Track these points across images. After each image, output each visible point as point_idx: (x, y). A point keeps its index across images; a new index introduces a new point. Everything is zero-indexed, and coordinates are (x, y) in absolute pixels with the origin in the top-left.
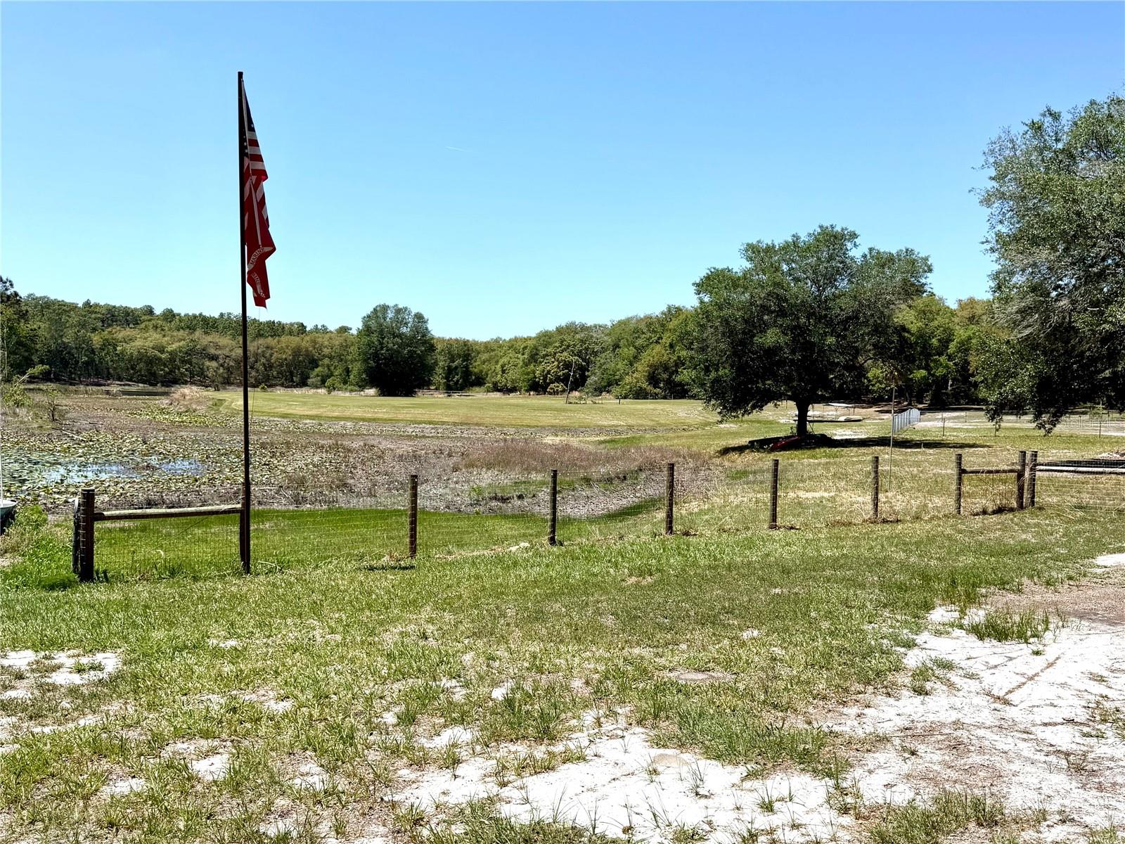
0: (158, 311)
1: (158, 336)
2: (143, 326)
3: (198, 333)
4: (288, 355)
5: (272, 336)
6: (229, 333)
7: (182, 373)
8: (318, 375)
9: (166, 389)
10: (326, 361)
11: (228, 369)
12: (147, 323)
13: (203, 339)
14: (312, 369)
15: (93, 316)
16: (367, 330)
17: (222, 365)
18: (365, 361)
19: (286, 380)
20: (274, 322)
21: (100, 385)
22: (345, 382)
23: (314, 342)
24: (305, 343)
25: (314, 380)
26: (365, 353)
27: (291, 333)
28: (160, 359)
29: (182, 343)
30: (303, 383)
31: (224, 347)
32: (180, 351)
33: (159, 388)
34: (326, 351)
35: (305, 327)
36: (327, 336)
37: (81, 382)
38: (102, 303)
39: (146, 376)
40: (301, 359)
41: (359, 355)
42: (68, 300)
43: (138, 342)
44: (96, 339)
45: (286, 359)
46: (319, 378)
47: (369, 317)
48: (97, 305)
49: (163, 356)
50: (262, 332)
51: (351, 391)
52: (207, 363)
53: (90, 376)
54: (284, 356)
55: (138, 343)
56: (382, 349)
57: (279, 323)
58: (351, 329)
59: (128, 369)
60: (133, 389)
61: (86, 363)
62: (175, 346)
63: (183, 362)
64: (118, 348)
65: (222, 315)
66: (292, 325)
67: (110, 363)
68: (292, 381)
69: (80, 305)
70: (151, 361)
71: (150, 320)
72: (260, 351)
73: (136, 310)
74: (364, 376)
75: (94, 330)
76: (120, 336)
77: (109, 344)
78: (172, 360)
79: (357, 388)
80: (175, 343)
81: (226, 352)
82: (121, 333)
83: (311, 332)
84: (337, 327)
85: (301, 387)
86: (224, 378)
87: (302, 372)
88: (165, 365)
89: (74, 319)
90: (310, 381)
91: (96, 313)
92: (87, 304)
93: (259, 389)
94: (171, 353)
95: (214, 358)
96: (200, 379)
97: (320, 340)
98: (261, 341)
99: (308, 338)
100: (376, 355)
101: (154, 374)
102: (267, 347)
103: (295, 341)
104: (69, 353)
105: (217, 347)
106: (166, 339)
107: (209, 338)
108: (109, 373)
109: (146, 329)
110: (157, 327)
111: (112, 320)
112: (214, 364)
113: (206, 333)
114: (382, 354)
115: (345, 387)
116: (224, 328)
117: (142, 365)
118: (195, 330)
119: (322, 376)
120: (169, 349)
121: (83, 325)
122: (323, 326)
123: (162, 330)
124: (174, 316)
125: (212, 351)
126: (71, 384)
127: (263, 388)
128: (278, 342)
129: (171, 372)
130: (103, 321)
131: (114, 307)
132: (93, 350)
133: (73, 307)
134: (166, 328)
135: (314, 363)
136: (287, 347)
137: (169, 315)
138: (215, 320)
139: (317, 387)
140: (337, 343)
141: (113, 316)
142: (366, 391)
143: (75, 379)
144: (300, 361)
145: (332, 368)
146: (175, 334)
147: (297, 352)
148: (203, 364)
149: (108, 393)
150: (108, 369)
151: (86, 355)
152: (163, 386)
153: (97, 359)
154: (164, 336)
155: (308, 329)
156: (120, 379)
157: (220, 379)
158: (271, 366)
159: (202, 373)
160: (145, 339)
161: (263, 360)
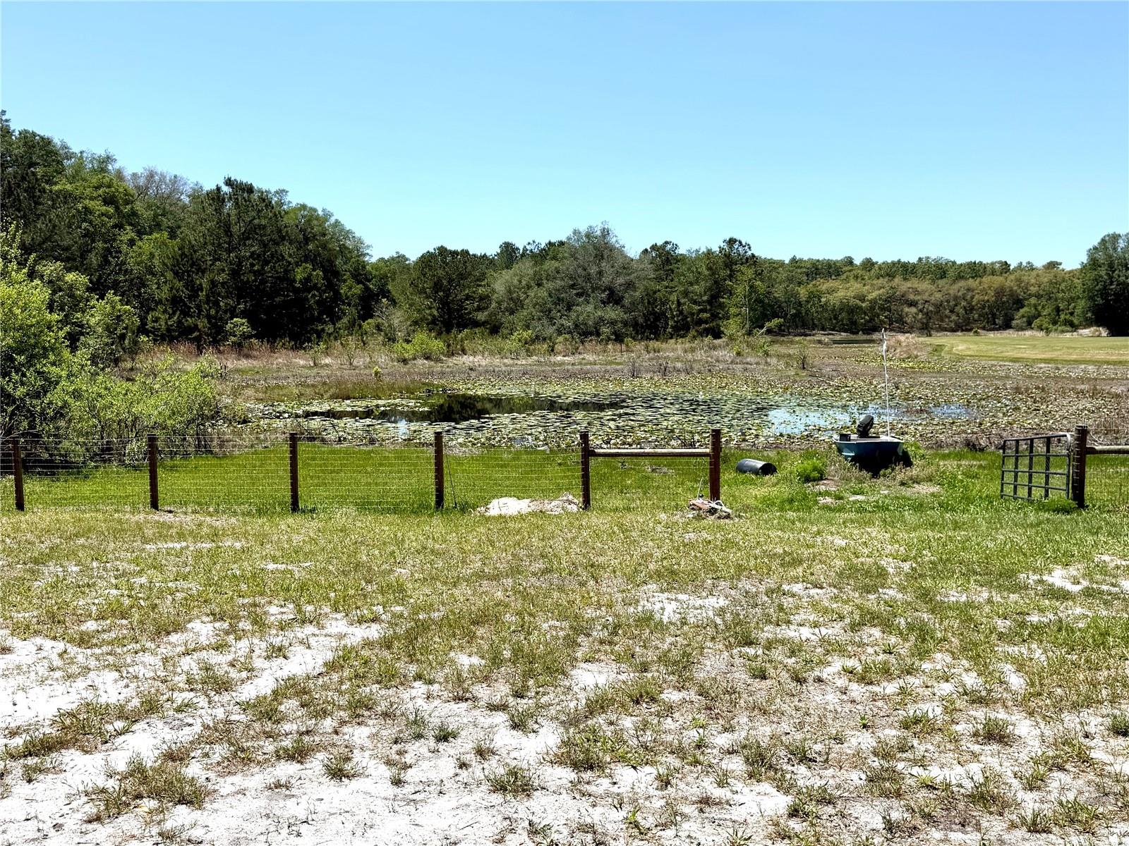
0: (857, 261)
1: (858, 286)
2: (844, 277)
3: (898, 280)
4: (990, 296)
5: (973, 278)
6: (928, 277)
7: (881, 321)
8: (1023, 316)
9: (868, 337)
10: (1033, 300)
11: (927, 314)
12: (848, 273)
13: (902, 285)
14: (1018, 310)
15: (799, 271)
16: (1093, 263)
17: (921, 311)
18: (1091, 298)
19: (988, 322)
20: (975, 263)
21: (806, 335)
22: (1055, 323)
23: (1019, 280)
24: (1009, 282)
25: (1019, 321)
26: (1090, 291)
27: (993, 273)
28: (861, 308)
29: (882, 290)
30: (1007, 326)
31: (924, 292)
32: (880, 299)
33: (861, 336)
34: (1033, 290)
35: (1009, 266)
36: (1034, 273)
37: (789, 334)
38: (806, 258)
39: (847, 325)
40: (1004, 299)
41: (1084, 292)
42: (776, 258)
43: (840, 292)
44: (803, 292)
45: (988, 301)
46: (1025, 319)
47: (1095, 248)
48: (801, 260)
49: (864, 305)
50: (962, 274)
51: (1063, 332)
52: (906, 309)
53: (797, 327)
54: (986, 298)
55: (841, 294)
56: (1112, 283)
57: (981, 263)
58: (1061, 264)
59: (831, 319)
60: (838, 338)
61: (794, 316)
62: (874, 295)
63: (883, 309)
64: (823, 300)
65: (920, 259)
66: (993, 264)
67: (815, 315)
68: (995, 323)
69: (787, 262)
70: (852, 310)
71: (850, 271)
72: (960, 294)
73: (837, 261)
74: (1089, 315)
75: (800, 284)
76: (824, 288)
77: (814, 296)
78: (872, 308)
79: (1069, 328)
80: (874, 291)
81: (926, 297)
82: (824, 285)
83: (1015, 270)
84: (1045, 263)
85: (1004, 329)
86: (923, 323)
87: (1006, 315)
88: (865, 314)
89: (783, 275)
90: (1014, 323)
91: (802, 267)
92: (794, 260)
93: (972, 334)
94: (870, 301)
95: (912, 304)
96: (900, 325)
97: (1025, 278)
98: (962, 283)
99: (1012, 277)
100: (1104, 292)
101: (854, 323)
102: (968, 290)
103: (998, 280)
104: (780, 306)
105: (916, 292)
106: (866, 287)
107: (909, 284)
108: (814, 324)
109: (847, 280)
110: (857, 277)
111: (816, 274)
112: (913, 310)
113: (905, 279)
114: (1112, 289)
115: (1055, 327)
116: (923, 272)
117: (844, 315)
118: (894, 277)
119: (1029, 317)
120: (870, 297)
121: (790, 280)
122: (1029, 263)
123: (863, 279)
124: (873, 264)
125: (912, 297)
126: (783, 336)
127: (976, 332)
128: (980, 283)
129: (871, 320)
130: (807, 275)
131: (818, 261)
132: (800, 302)
133: (781, 264)
134: (866, 277)
135: (1019, 303)
136: (990, 288)
137: (868, 264)
138: (914, 266)
139: (1022, 329)
140: (1046, 280)
141: (817, 269)
142: (1081, 331)
143: (784, 331)
144: (1004, 303)
145: (1040, 308)
146: (875, 282)
147: (1000, 292)
148: (902, 311)
149: (820, 342)
150: (813, 320)
151: (794, 308)
152: (864, 334)
153: (803, 311)
154: (864, 285)
155: (1012, 268)
156: (823, 329)
157: (919, 325)
158: (972, 309)
159: (901, 320)
160: (847, 289)
161: (964, 303)
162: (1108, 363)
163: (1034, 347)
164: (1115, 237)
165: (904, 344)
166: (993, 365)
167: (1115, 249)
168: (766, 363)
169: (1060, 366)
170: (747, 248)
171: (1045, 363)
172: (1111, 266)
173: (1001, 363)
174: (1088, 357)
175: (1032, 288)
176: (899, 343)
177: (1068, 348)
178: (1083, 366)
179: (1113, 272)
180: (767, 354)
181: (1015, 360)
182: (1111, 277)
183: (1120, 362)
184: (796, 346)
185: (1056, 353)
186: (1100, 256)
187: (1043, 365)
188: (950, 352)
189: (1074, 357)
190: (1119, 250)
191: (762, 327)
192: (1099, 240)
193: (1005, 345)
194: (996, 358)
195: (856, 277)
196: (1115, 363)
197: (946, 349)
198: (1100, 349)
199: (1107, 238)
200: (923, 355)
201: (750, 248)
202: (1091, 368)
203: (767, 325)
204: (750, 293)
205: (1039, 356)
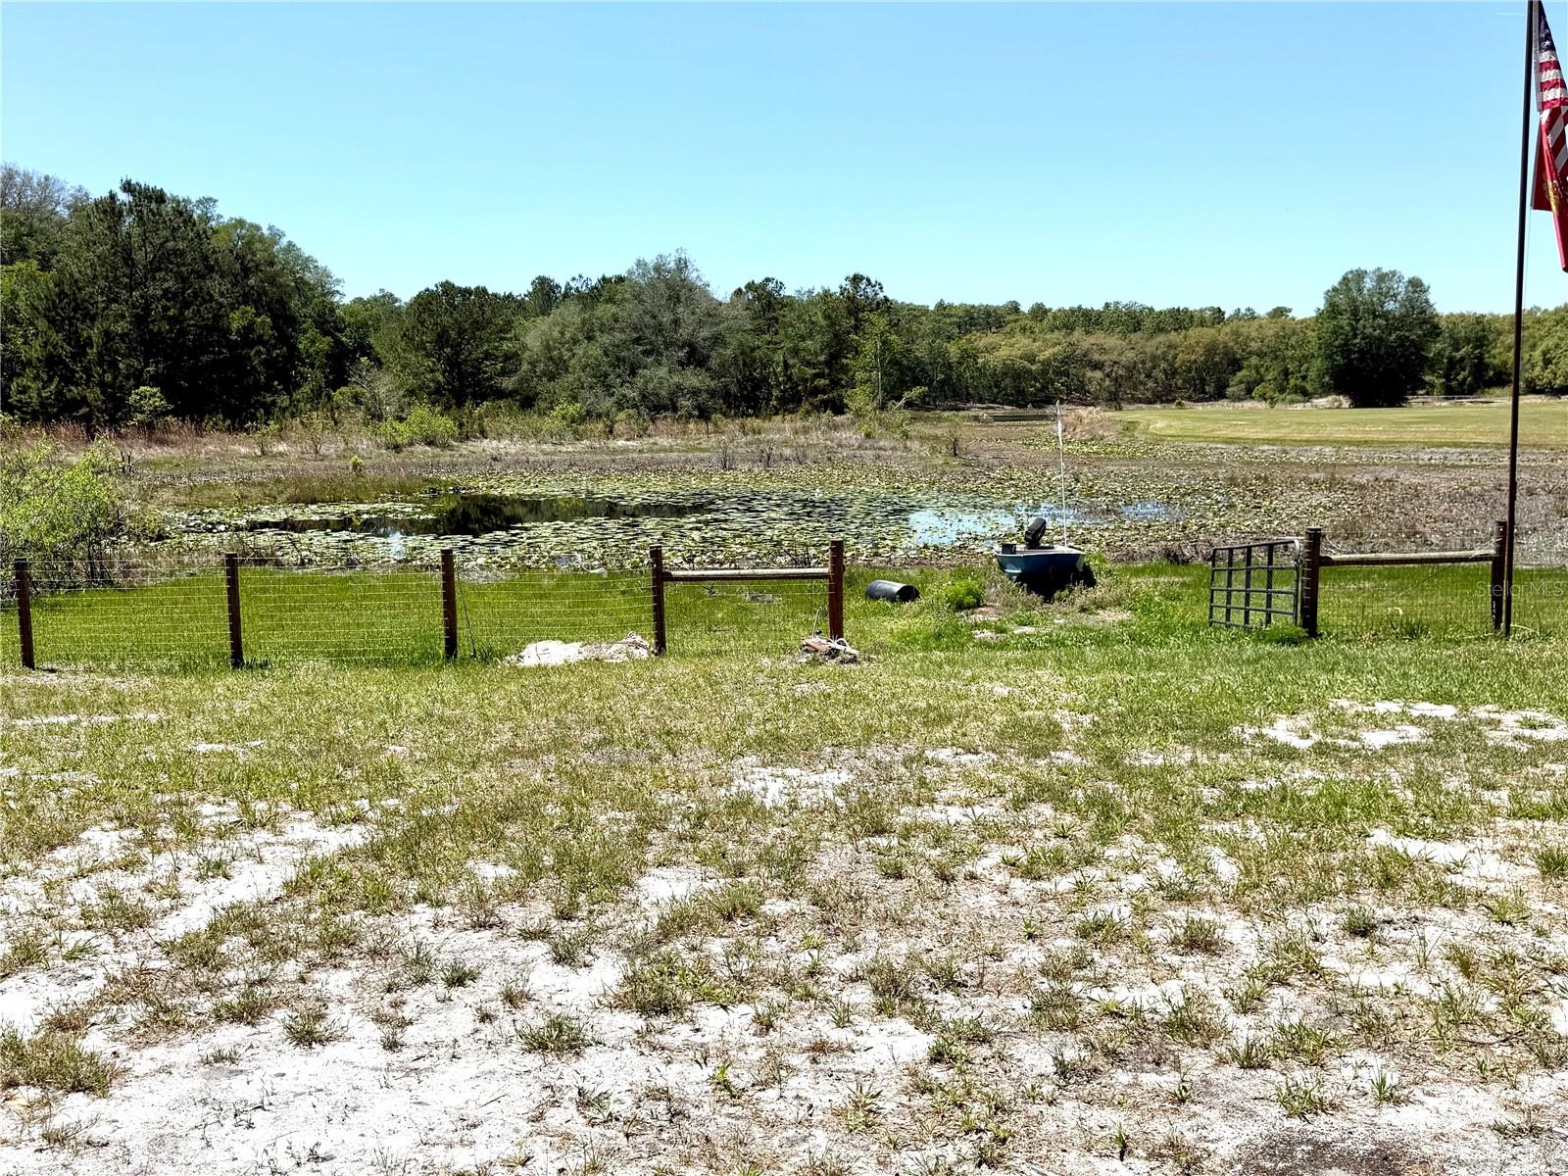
0: (1025, 308)
1: (1027, 341)
2: (1007, 329)
3: (1078, 334)
4: (1198, 355)
5: (1176, 330)
6: (1118, 330)
7: (1056, 390)
8: (1241, 382)
9: (1040, 412)
10: (1254, 360)
11: (1116, 380)
12: (1013, 324)
13: (1083, 341)
14: (1234, 373)
15: (948, 320)
16: (1332, 310)
17: (1108, 376)
18: (1330, 357)
19: (1195, 391)
20: (1178, 310)
21: (958, 409)
22: (1282, 390)
23: (1236, 333)
24: (1223, 335)
25: (1235, 389)
26: (1329, 345)
27: (1202, 323)
28: (1029, 372)
29: (1058, 348)
30: (1220, 394)
31: (1112, 349)
32: (1055, 360)
33: (1031, 411)
34: (1254, 346)
35: (1224, 313)
36: (1255, 323)
37: (936, 407)
38: (957, 303)
39: (1012, 395)
40: (1217, 359)
41: (1320, 348)
42: (917, 302)
43: (1002, 350)
44: (953, 350)
45: (1195, 361)
46: (1243, 386)
47: (1335, 290)
48: (951, 306)
49: (1034, 368)
50: (1162, 325)
51: (1292, 402)
52: (1089, 374)
53: (946, 398)
54: (1193, 357)
55: (1004, 352)
56: (1355, 336)
57: (1186, 310)
58: (1290, 310)
59: (990, 387)
60: (999, 412)
61: (942, 382)
62: (1048, 353)
63: (1059, 373)
64: (980, 361)
65: (1107, 305)
66: (1202, 311)
67: (970, 381)
68: (1204, 392)
69: (932, 308)
70: (1019, 375)
71: (1016, 321)
72: (1159, 352)
73: (998, 308)
74: (1327, 379)
75: (949, 338)
76: (981, 343)
77: (968, 355)
78: (1044, 372)
79: (1300, 397)
80: (1048, 348)
81: (1114, 357)
82: (982, 340)
83: (1231, 319)
84: (1270, 309)
85: (1216, 400)
86: (1110, 392)
87: (1219, 379)
88: (1035, 380)
89: (927, 327)
90: (1229, 391)
91: (951, 316)
92: (941, 306)
93: (1173, 406)
94: (1042, 363)
95: (1097, 366)
96: (1081, 395)
97: (1244, 330)
98: (1161, 338)
99: (1227, 329)
100: (1345, 349)
101: (1021, 392)
102: (1170, 347)
103: (1208, 334)
104: (923, 370)
105: (1103, 350)
106: (1037, 344)
107: (1092, 340)
108: (968, 394)
109: (1012, 333)
110: (1025, 330)
111: (971, 325)
112: (1098, 374)
113: (1088, 332)
114: (1355, 345)
115: (1283, 396)
116: (1111, 323)
117: (1008, 381)
118: (1073, 330)
119: (1248, 383)
120: (1041, 357)
121: (936, 333)
122: (1249, 309)
123: (1032, 332)
124: (1046, 312)
125: (1096, 357)
126: (928, 410)
127: (1180, 403)
128: (1185, 338)
129: (1044, 388)
130: (959, 327)
131: (973, 307)
132: (950, 364)
133: (924, 311)
134: (1037, 330)
135: (1235, 364)
136: (1198, 343)
137: (1039, 312)
138: (1099, 314)
139: (1240, 399)
140: (1271, 332)
141: (972, 318)
142: (1315, 401)
143: (929, 404)
144: (1216, 364)
145: (1262, 370)
146: (1048, 336)
147: (1211, 349)
148: (1084, 375)
149: (976, 418)
150: (967, 388)
151: (942, 372)
152: (1034, 407)
153: (955, 376)
154: (1034, 341)
155: (1226, 316)
156: (981, 401)
157: (1105, 395)
158: (1174, 373)
159: (1082, 388)
160: (1011, 346)
161: (1163, 365)
162: (1350, 443)
163: (1255, 423)
164: (1360, 275)
165: (1086, 421)
166: (1201, 448)
167: (1360, 290)
168: (906, 447)
169: (1288, 448)
170: (877, 288)
171: (1269, 444)
172: (1355, 313)
173: (1211, 445)
174: (1324, 434)
175: (1253, 344)
176: (1080, 419)
177: (1299, 424)
178: (1318, 448)
179: (1358, 321)
180: (906, 435)
181: (1230, 441)
182: (1354, 329)
183: (1366, 442)
184: (947, 424)
185: (1283, 431)
186: (1341, 300)
187: (1265, 447)
188: (1145, 432)
189: (1306, 436)
190: (1365, 292)
191: (898, 399)
192: (1339, 278)
193: (1216, 421)
194: (1206, 439)
195: (1023, 329)
196: (1358, 443)
197: (1141, 427)
198: (1340, 424)
199: (1350, 276)
200: (1111, 436)
201: (881, 288)
202: (1328, 450)
203: (906, 395)
204: (883, 351)
205: (1261, 436)
